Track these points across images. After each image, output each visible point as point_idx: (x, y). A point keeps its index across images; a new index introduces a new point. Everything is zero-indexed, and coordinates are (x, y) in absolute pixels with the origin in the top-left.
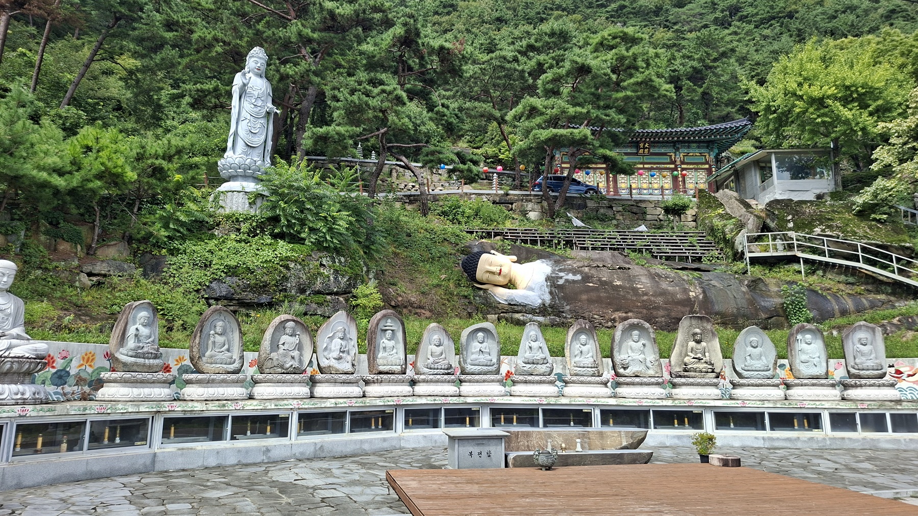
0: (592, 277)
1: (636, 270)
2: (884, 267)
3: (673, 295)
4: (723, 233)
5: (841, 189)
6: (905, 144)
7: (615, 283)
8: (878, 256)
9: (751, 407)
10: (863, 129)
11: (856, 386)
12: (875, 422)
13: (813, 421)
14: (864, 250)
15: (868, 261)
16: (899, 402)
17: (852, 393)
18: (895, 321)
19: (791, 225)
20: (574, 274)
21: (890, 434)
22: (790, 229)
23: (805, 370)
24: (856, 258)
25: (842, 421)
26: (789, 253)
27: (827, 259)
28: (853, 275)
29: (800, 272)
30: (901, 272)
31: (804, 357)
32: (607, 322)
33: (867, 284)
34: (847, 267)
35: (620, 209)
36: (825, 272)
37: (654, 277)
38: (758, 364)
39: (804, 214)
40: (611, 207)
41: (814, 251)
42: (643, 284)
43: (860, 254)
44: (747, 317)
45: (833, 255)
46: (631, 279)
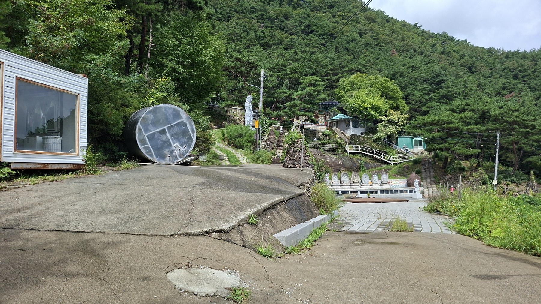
1: (326, 156)
2: (379, 156)
3: (336, 163)
4: (341, 144)
5: (367, 132)
6: (386, 124)
8: (378, 153)
9: (366, 190)
10: (375, 117)
11: (383, 185)
12: (387, 192)
13: (377, 192)
14: (376, 152)
15: (376, 155)
16: (391, 188)
17: (382, 186)
18: (383, 170)
19: (358, 143)
21: (389, 194)
22: (358, 144)
23: (375, 182)
24: (374, 154)
25: (382, 192)
26: (358, 151)
27: (367, 153)
28: (372, 157)
29: (360, 156)
30: (384, 158)
31: (374, 180)
33: (375, 160)
34: (371, 155)
35: (310, 133)
36: (366, 156)
37: (330, 158)
38: (366, 181)
39: (361, 140)
40: (307, 132)
41: (363, 151)
42: (329, 160)
43: (375, 152)
44: (351, 169)
45: (369, 152)
46: (325, 158)
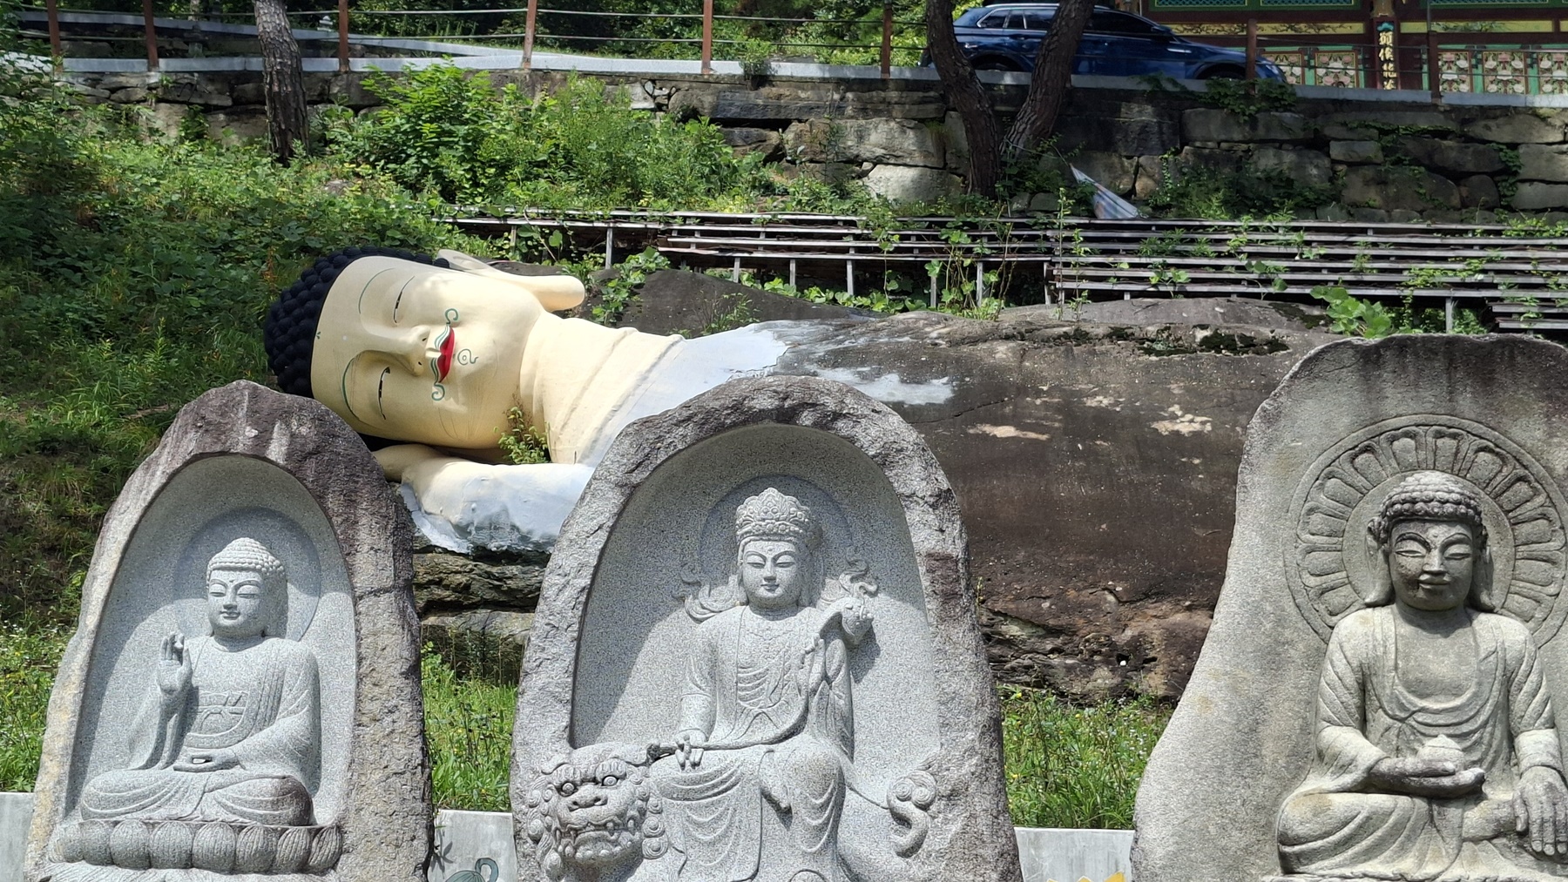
0: (1022, 390)
7: (1164, 427)
20: (915, 373)
32: (1089, 667)
